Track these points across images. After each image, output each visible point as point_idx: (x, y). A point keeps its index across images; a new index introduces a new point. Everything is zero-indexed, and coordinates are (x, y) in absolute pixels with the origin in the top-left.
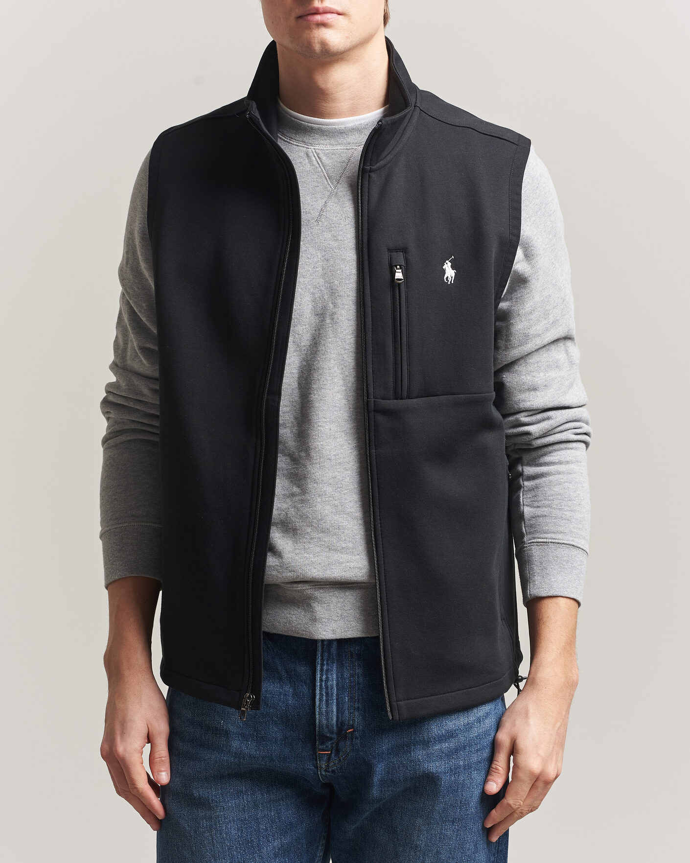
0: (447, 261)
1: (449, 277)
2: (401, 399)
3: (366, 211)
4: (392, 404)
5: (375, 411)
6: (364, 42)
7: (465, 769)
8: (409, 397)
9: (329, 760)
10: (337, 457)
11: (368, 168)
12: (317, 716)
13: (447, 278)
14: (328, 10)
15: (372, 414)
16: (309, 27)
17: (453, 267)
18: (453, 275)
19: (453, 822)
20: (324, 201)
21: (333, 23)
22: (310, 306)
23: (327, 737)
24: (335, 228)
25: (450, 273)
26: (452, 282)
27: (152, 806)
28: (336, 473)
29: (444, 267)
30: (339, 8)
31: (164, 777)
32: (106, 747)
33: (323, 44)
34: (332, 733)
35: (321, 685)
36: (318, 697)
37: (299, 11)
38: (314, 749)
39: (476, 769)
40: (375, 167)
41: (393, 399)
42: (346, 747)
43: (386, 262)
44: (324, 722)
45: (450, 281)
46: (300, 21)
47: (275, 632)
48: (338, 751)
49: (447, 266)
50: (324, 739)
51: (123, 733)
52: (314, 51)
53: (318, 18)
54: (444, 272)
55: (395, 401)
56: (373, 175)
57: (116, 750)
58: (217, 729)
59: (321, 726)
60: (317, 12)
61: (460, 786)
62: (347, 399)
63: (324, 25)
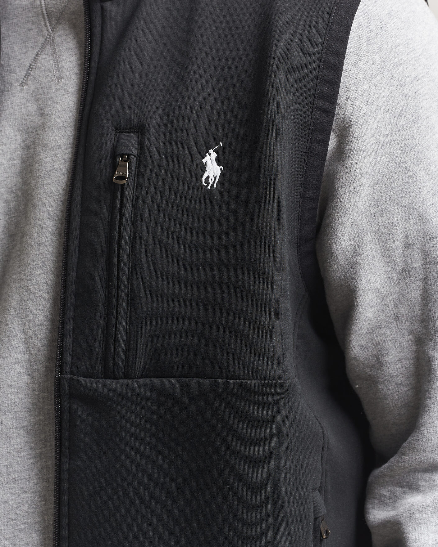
0: (211, 151)
1: (212, 177)
2: (115, 378)
4: (99, 385)
5: (71, 395)
8: (127, 376)
10: (11, 469)
13: (208, 178)
15: (66, 400)
17: (219, 161)
18: (218, 173)
24: (43, 96)
25: (213, 170)
26: (215, 186)
28: (8, 495)
29: (204, 161)
41: (102, 378)
45: (211, 183)
49: (210, 159)
54: (203, 168)
55: (103, 380)
62: (30, 375)
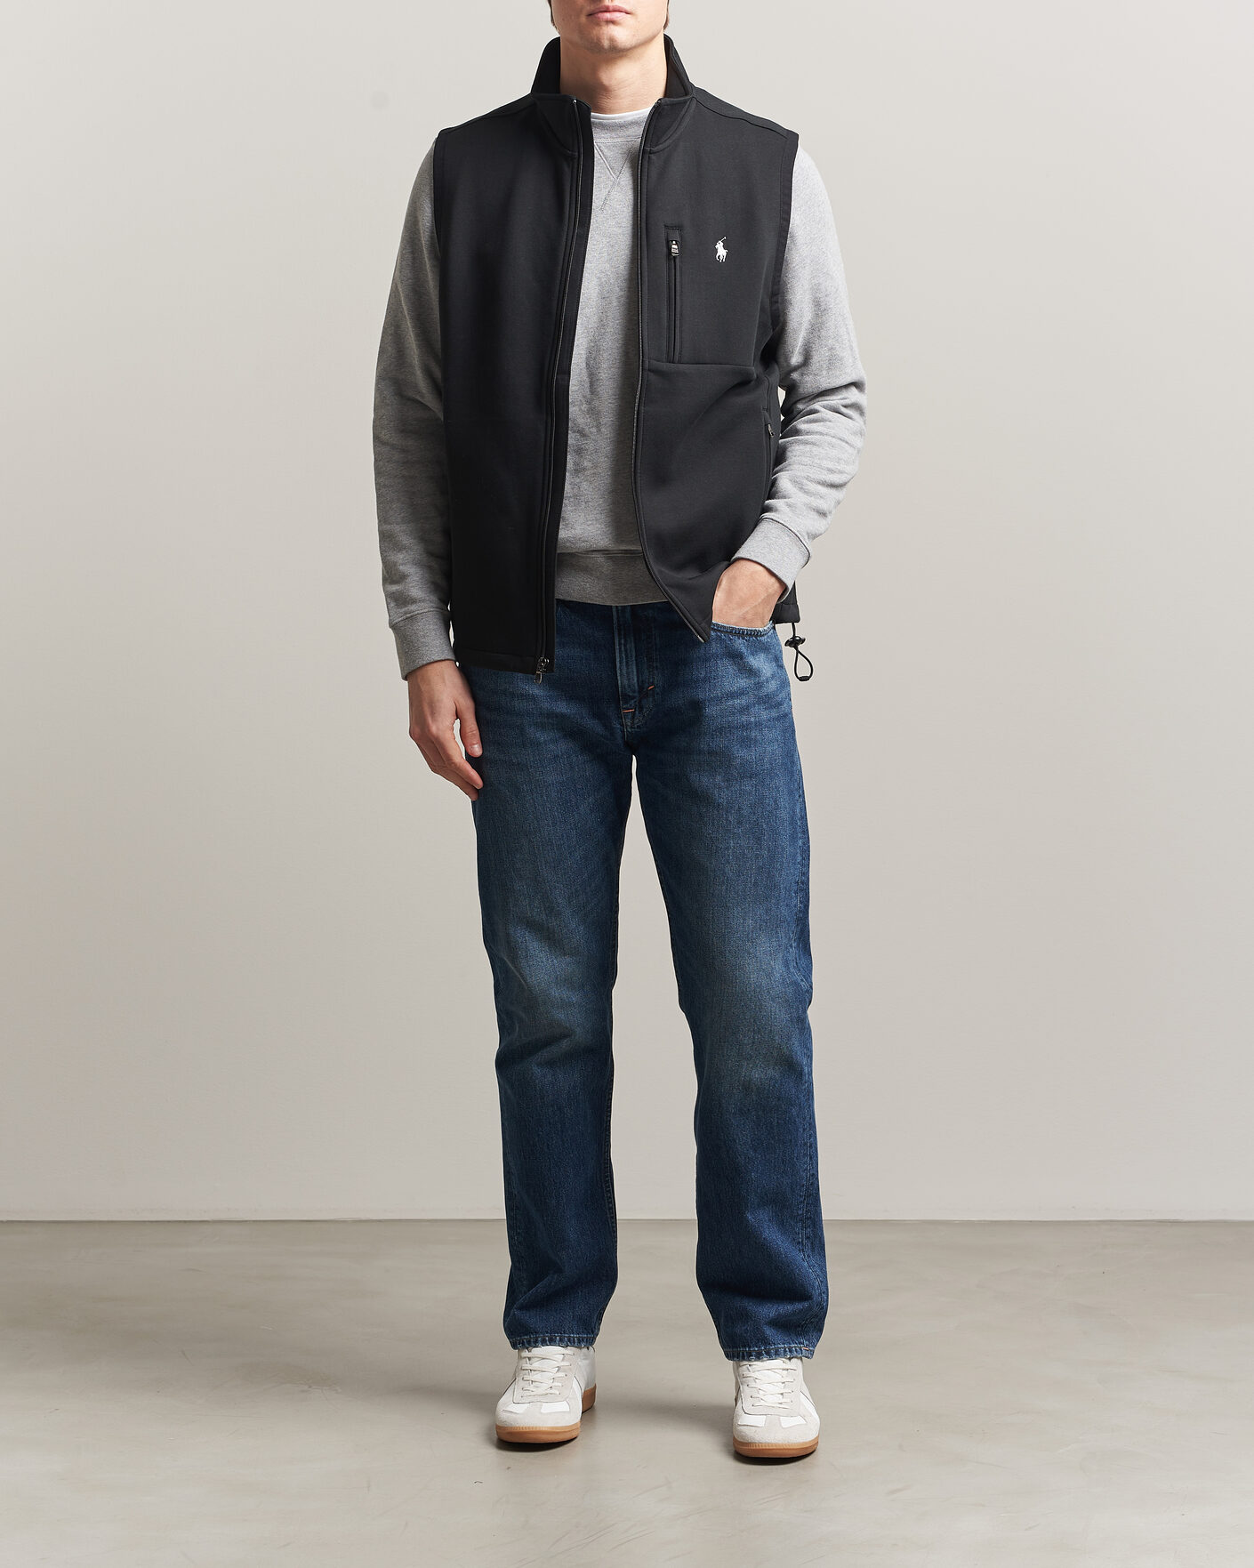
0: (720, 242)
1: (721, 255)
2: (673, 363)
3: (644, 190)
4: (665, 366)
5: (649, 370)
6: (648, 41)
7: (756, 726)
8: (680, 362)
9: (633, 718)
11: (649, 149)
12: (619, 678)
13: (719, 256)
14: (618, 8)
15: (646, 373)
16: (598, 24)
17: (725, 248)
18: (725, 254)
19: (751, 777)
20: (607, 190)
21: (622, 21)
22: (597, 291)
23: (629, 696)
25: (721, 252)
26: (723, 260)
27: (470, 778)
29: (716, 247)
30: (627, 8)
31: (477, 750)
32: (417, 730)
33: (612, 40)
34: (634, 692)
35: (620, 648)
36: (618, 660)
37: (589, 8)
38: (618, 708)
39: (766, 726)
40: (655, 149)
41: (666, 362)
42: (649, 704)
43: (663, 236)
44: (626, 682)
45: (721, 259)
46: (590, 18)
47: (569, 599)
48: (641, 708)
49: (720, 247)
50: (627, 698)
51: (433, 714)
52: (602, 47)
53: (608, 15)
56: (653, 156)
57: (429, 730)
58: (522, 695)
59: (623, 687)
60: (607, 10)
61: (752, 742)
63: (613, 22)
